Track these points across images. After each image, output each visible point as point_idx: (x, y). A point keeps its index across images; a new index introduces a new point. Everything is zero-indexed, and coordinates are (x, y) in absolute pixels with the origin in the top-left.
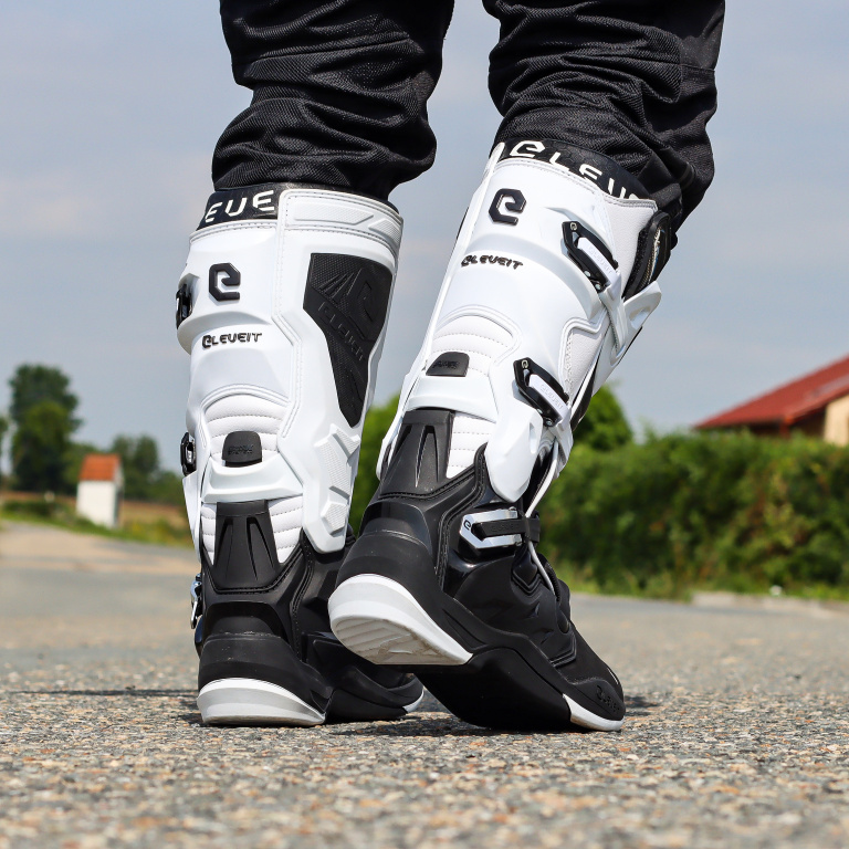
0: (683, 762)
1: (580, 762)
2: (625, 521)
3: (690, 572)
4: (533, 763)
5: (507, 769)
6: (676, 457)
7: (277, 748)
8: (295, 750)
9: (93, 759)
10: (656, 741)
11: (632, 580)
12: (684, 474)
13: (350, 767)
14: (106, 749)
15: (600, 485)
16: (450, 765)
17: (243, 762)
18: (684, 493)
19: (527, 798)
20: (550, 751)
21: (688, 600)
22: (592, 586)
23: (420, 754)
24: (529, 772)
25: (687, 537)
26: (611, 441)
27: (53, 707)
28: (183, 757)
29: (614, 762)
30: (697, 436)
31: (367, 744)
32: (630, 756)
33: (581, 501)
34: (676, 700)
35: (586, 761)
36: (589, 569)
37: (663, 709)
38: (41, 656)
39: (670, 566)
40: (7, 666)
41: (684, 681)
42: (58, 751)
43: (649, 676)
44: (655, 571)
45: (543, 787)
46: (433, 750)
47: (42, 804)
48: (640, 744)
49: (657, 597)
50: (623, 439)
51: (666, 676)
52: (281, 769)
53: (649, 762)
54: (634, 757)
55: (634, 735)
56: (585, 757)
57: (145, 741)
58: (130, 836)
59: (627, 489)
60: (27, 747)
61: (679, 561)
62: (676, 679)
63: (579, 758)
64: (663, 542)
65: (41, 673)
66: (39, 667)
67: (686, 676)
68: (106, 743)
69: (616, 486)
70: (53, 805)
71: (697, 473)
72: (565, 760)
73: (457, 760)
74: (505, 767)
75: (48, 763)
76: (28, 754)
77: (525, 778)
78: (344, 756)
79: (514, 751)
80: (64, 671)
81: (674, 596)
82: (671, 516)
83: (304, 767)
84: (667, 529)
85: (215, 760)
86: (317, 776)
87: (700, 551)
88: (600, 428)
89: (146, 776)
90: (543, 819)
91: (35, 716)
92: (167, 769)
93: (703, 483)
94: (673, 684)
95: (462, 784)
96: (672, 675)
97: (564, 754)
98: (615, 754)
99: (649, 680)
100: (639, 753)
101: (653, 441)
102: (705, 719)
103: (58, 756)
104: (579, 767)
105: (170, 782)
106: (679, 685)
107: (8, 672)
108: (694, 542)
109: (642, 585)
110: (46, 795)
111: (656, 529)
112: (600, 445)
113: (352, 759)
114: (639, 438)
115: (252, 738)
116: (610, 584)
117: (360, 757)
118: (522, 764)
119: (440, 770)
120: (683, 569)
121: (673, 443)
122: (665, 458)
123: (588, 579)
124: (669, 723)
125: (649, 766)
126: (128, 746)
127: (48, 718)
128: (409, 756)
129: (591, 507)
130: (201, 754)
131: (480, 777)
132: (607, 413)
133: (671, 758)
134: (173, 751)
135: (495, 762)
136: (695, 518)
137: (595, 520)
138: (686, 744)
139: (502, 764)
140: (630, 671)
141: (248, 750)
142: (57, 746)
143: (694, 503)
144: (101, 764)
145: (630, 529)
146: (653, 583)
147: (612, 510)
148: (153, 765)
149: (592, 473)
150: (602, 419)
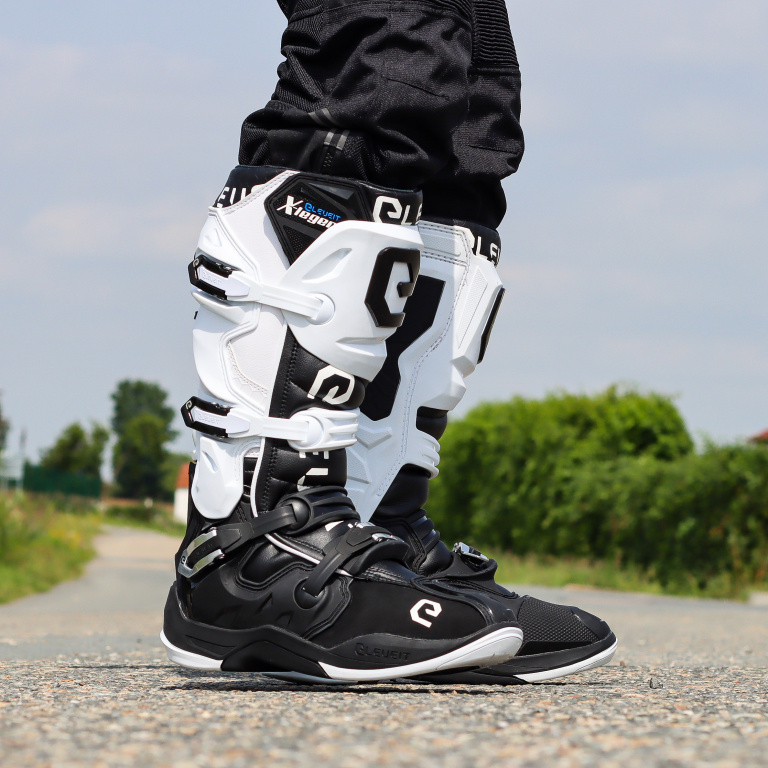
0: (736, 716)
1: (641, 716)
2: (685, 527)
3: (747, 575)
4: (596, 716)
5: (572, 720)
6: (734, 466)
7: (357, 705)
8: (374, 707)
9: (187, 712)
10: (712, 701)
11: (693, 582)
12: (742, 481)
13: (425, 719)
14: (198, 706)
15: (663, 492)
16: (518, 718)
17: (327, 714)
18: (742, 500)
19: (589, 739)
20: (612, 708)
21: (745, 599)
22: (656, 587)
23: (491, 710)
24: (591, 722)
25: (744, 541)
26: (674, 452)
27: (151, 676)
28: (270, 711)
29: (671, 717)
30: (754, 447)
31: (441, 703)
32: (686, 712)
33: (645, 508)
34: (731, 673)
35: (645, 716)
36: (652, 571)
37: (719, 679)
38: (139, 641)
39: (729, 567)
40: (108, 648)
41: (740, 661)
42: (155, 707)
43: (707, 657)
44: (715, 572)
45: (604, 731)
46: (503, 707)
47: (137, 741)
48: (696, 704)
49: (716, 597)
50: (685, 450)
51: (723, 658)
52: (362, 719)
53: (704, 716)
54: (690, 713)
55: (690, 698)
56: (645, 713)
57: (236, 700)
58: (220, 762)
59: (689, 496)
60: (125, 704)
61: (738, 563)
62: (732, 660)
63: (638, 713)
64: (721, 546)
65: (139, 654)
66: (137, 650)
67: (741, 658)
68: (199, 701)
69: (678, 493)
70: (149, 742)
71: (754, 480)
72: (626, 715)
73: (524, 715)
74: (570, 719)
75: (145, 714)
76: (126, 709)
77: (587, 726)
78: (420, 710)
79: (578, 709)
80: (161, 652)
81: (733, 594)
82: (729, 522)
83: (382, 719)
84: (726, 533)
85: (300, 713)
86: (394, 725)
87: (756, 554)
88: (663, 439)
89: (235, 723)
90: (603, 754)
91: (133, 682)
92: (255, 719)
93: (760, 490)
94: (729, 663)
95: (529, 730)
96: (728, 657)
97: (625, 711)
98: (672, 710)
99: (706, 660)
100: (694, 710)
101: (712, 451)
102: (757, 687)
103: (154, 710)
104: (638, 719)
105: (258, 727)
106: (735, 664)
107: (108, 652)
108: (751, 546)
109: (702, 586)
110: (143, 735)
111: (715, 533)
112: (663, 455)
113: (428, 713)
114: (699, 448)
115: (334, 698)
116: (672, 585)
117: (434, 712)
118: (585, 717)
119: (509, 721)
120: (740, 572)
121: (732, 454)
122: (724, 466)
123: (651, 580)
124: (724, 689)
125: (704, 719)
126: (220, 704)
127: (145, 683)
128: (481, 711)
129: (654, 513)
130: (286, 710)
131: (546, 726)
132: (670, 426)
133: (725, 714)
134: (262, 707)
135: (559, 716)
136: (752, 524)
137: (658, 525)
138: (738, 704)
139: (567, 717)
140: (690, 654)
141: (331, 706)
142: (153, 704)
143: (751, 510)
144: (194, 715)
145: (692, 533)
146: (712, 583)
147: (674, 516)
148: (242, 717)
149: (656, 480)
150: (665, 432)
